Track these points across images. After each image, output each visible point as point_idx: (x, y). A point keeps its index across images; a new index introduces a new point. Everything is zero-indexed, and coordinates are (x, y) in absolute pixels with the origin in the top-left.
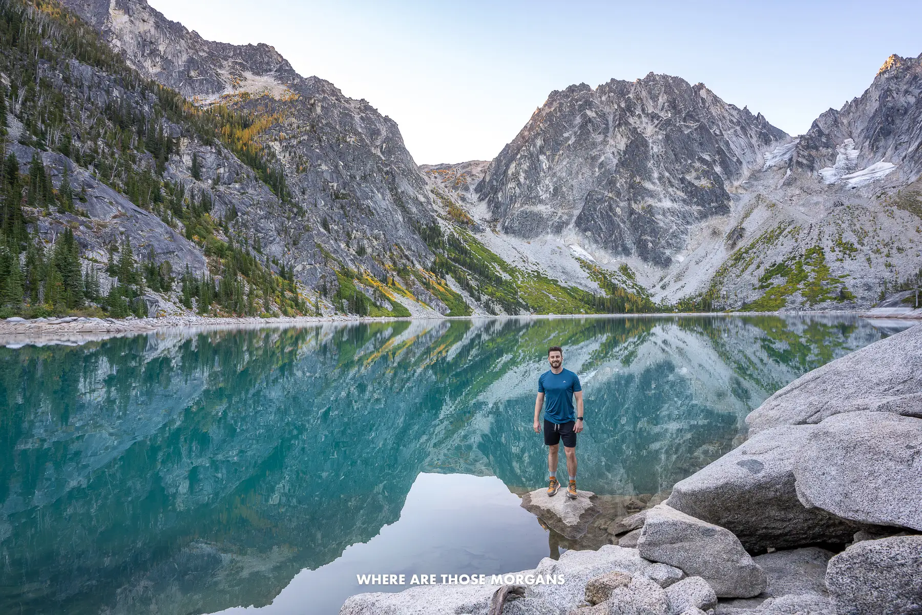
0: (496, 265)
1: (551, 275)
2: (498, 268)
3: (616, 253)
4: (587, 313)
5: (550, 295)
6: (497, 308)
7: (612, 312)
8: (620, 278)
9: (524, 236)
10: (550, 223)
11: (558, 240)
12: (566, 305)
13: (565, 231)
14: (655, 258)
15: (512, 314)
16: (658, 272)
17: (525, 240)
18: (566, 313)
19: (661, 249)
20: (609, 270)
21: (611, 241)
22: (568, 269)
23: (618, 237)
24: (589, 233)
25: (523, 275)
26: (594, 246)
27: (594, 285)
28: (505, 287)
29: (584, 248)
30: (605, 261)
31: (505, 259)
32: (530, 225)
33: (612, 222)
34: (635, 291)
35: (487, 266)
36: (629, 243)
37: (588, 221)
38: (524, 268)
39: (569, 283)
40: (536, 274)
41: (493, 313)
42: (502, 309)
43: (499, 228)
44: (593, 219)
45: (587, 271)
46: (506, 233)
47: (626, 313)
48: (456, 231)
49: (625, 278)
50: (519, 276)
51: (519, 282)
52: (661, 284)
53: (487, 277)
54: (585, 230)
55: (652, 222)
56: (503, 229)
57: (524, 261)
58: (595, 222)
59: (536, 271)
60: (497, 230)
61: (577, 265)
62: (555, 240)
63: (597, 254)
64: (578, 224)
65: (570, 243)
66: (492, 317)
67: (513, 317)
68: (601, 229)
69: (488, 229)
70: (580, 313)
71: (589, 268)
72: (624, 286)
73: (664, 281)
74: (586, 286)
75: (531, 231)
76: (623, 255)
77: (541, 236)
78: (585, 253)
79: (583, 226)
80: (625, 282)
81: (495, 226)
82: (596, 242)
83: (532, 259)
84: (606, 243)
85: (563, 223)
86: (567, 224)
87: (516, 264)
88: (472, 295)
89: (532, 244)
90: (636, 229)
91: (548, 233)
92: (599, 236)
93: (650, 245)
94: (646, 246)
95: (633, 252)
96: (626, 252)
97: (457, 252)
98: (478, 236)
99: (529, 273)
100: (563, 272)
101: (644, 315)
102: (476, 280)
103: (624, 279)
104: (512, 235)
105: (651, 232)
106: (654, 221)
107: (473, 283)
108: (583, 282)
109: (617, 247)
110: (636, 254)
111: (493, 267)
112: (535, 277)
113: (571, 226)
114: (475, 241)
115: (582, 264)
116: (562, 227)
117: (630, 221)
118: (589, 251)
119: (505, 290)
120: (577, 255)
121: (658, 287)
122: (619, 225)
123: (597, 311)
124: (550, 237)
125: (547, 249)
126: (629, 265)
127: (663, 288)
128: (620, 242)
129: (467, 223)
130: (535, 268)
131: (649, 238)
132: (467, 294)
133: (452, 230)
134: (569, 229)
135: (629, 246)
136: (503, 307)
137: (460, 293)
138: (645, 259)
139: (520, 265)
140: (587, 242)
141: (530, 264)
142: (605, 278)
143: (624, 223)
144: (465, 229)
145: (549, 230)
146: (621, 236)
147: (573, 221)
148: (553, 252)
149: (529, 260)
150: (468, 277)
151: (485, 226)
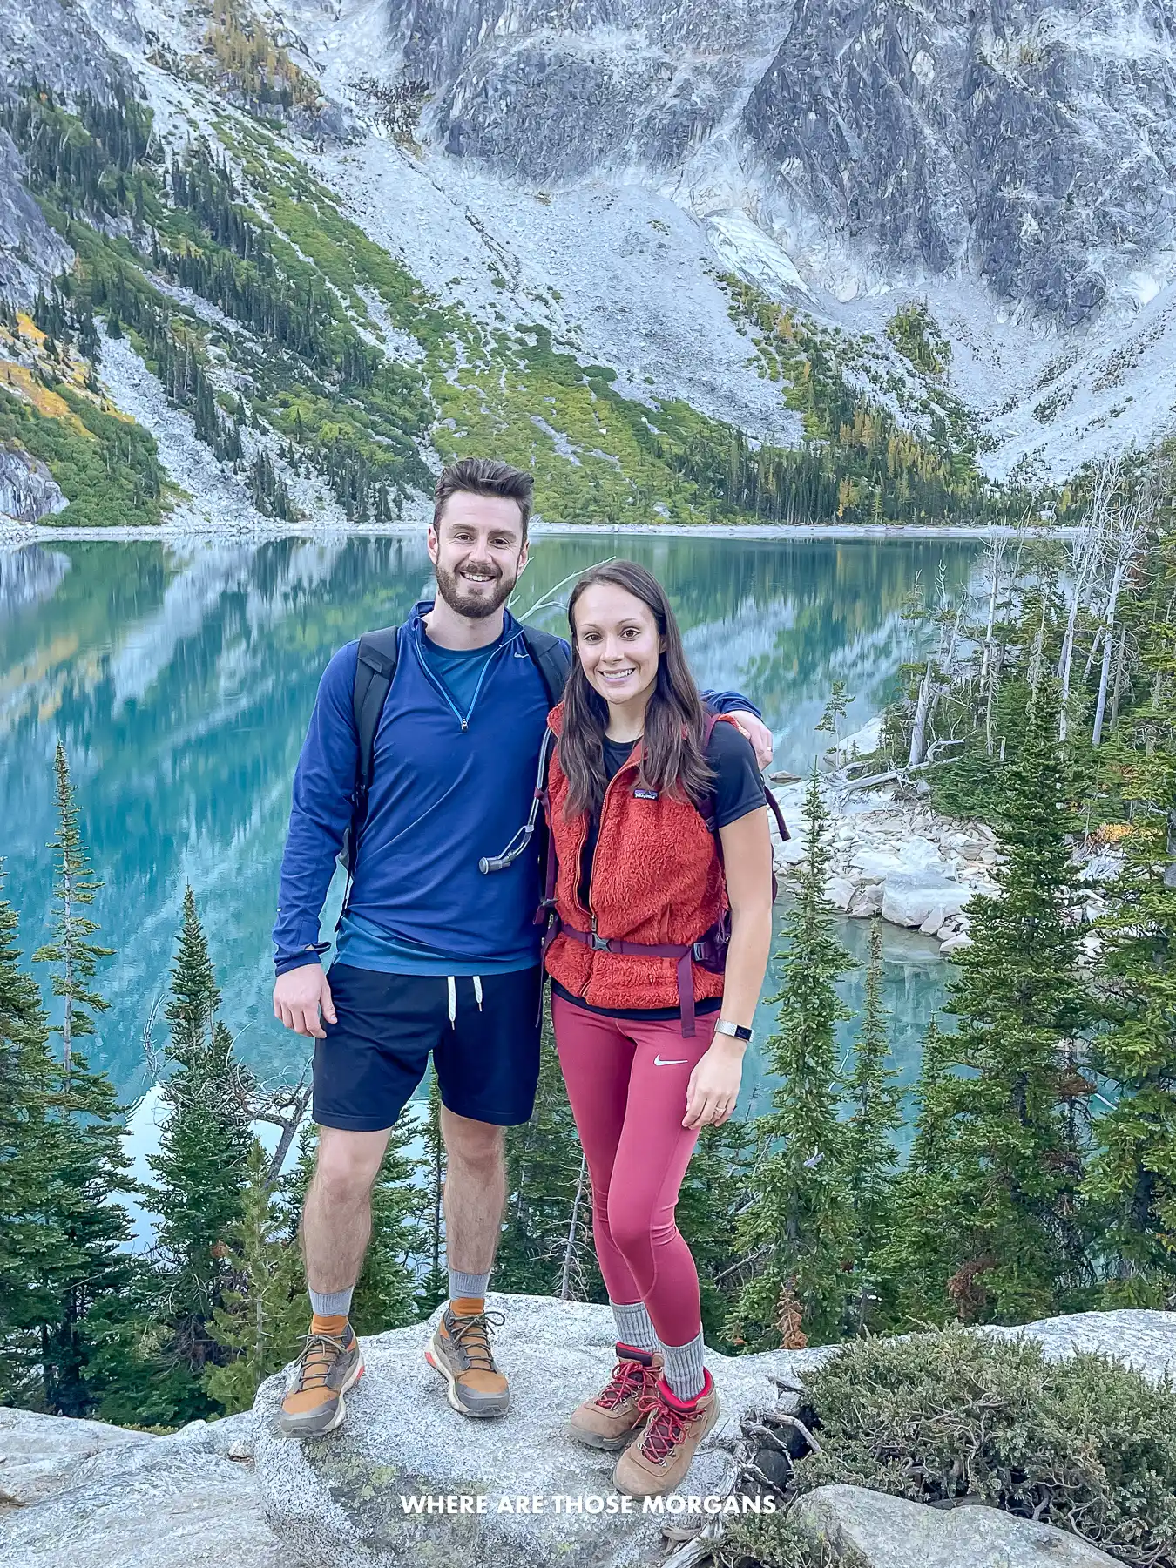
0: (370, 297)
1: (594, 347)
2: (377, 309)
3: (894, 258)
4: (676, 519)
5: (559, 439)
6: (305, 489)
7: (783, 518)
8: (880, 368)
9: (526, 170)
10: (642, 113)
11: (666, 191)
12: (606, 484)
13: (699, 154)
14: (1041, 285)
15: (364, 518)
16: (1046, 344)
17: (530, 188)
18: (589, 518)
19: (1072, 247)
20: (846, 331)
21: (880, 204)
22: (678, 323)
23: (909, 186)
24: (793, 167)
25: (476, 346)
26: (810, 223)
27: (765, 394)
28: (378, 398)
29: (769, 232)
30: (846, 291)
31: (422, 269)
32: (556, 119)
33: (890, 121)
34: (926, 422)
35: (327, 303)
36: (950, 214)
37: (795, 112)
38: (487, 316)
39: (661, 387)
40: (532, 340)
41: (283, 510)
42: (329, 496)
43: (425, 128)
44: (815, 99)
45: (754, 332)
46: (454, 150)
47: (839, 521)
48: (221, 135)
49: (902, 366)
50: (459, 346)
51: (451, 376)
52: (1039, 398)
53: (309, 351)
54: (780, 153)
55: (1052, 122)
56: (442, 130)
57: (499, 283)
58: (824, 116)
59: (540, 331)
60: (417, 134)
61: (717, 303)
62: (652, 193)
63: (817, 261)
64: (754, 123)
65: (712, 204)
66: (281, 529)
67: (371, 529)
68: (844, 148)
69: (381, 131)
70: (647, 517)
71: (763, 322)
72: (890, 402)
73: (1058, 383)
74: (731, 399)
75: (556, 144)
76: (920, 269)
77: (597, 171)
78: (766, 249)
79: (774, 131)
80: (896, 385)
81: (411, 117)
82: (820, 204)
83: (536, 274)
84: (855, 209)
85: (694, 114)
86: (712, 122)
87: (459, 292)
88: (206, 428)
89: (557, 203)
90: (985, 153)
91: (625, 158)
92: (835, 178)
93: (1030, 225)
94: (1010, 229)
95: (960, 252)
96: (935, 252)
97: (206, 233)
98: (326, 164)
99: (502, 338)
100: (651, 335)
101: (911, 531)
102: (246, 361)
103: (899, 371)
104: (478, 161)
105: (1042, 170)
106: (1058, 118)
107: (224, 380)
108: (724, 380)
109: (898, 230)
110: (973, 266)
111: (358, 305)
112: (526, 353)
113: (724, 131)
114: (303, 183)
115: (742, 303)
116: (688, 133)
117: (966, 117)
118: (789, 243)
119: (372, 409)
120: (730, 261)
121: (1026, 409)
122: (916, 133)
123: (724, 513)
124: (633, 176)
125: (612, 227)
126: (936, 312)
127: (1043, 413)
128: (913, 210)
129: (285, 99)
130: (538, 313)
131: (1030, 196)
132: (183, 425)
133: (208, 130)
134: (718, 146)
135: (945, 228)
136: (333, 485)
137: (147, 422)
138: (1003, 288)
139: (476, 300)
140: (781, 203)
141: (521, 297)
142: (819, 363)
143: (941, 123)
144: (276, 126)
145: (633, 147)
146: (920, 184)
147: (738, 106)
148: (633, 244)
149: (524, 280)
150: (213, 351)
151: (364, 116)
